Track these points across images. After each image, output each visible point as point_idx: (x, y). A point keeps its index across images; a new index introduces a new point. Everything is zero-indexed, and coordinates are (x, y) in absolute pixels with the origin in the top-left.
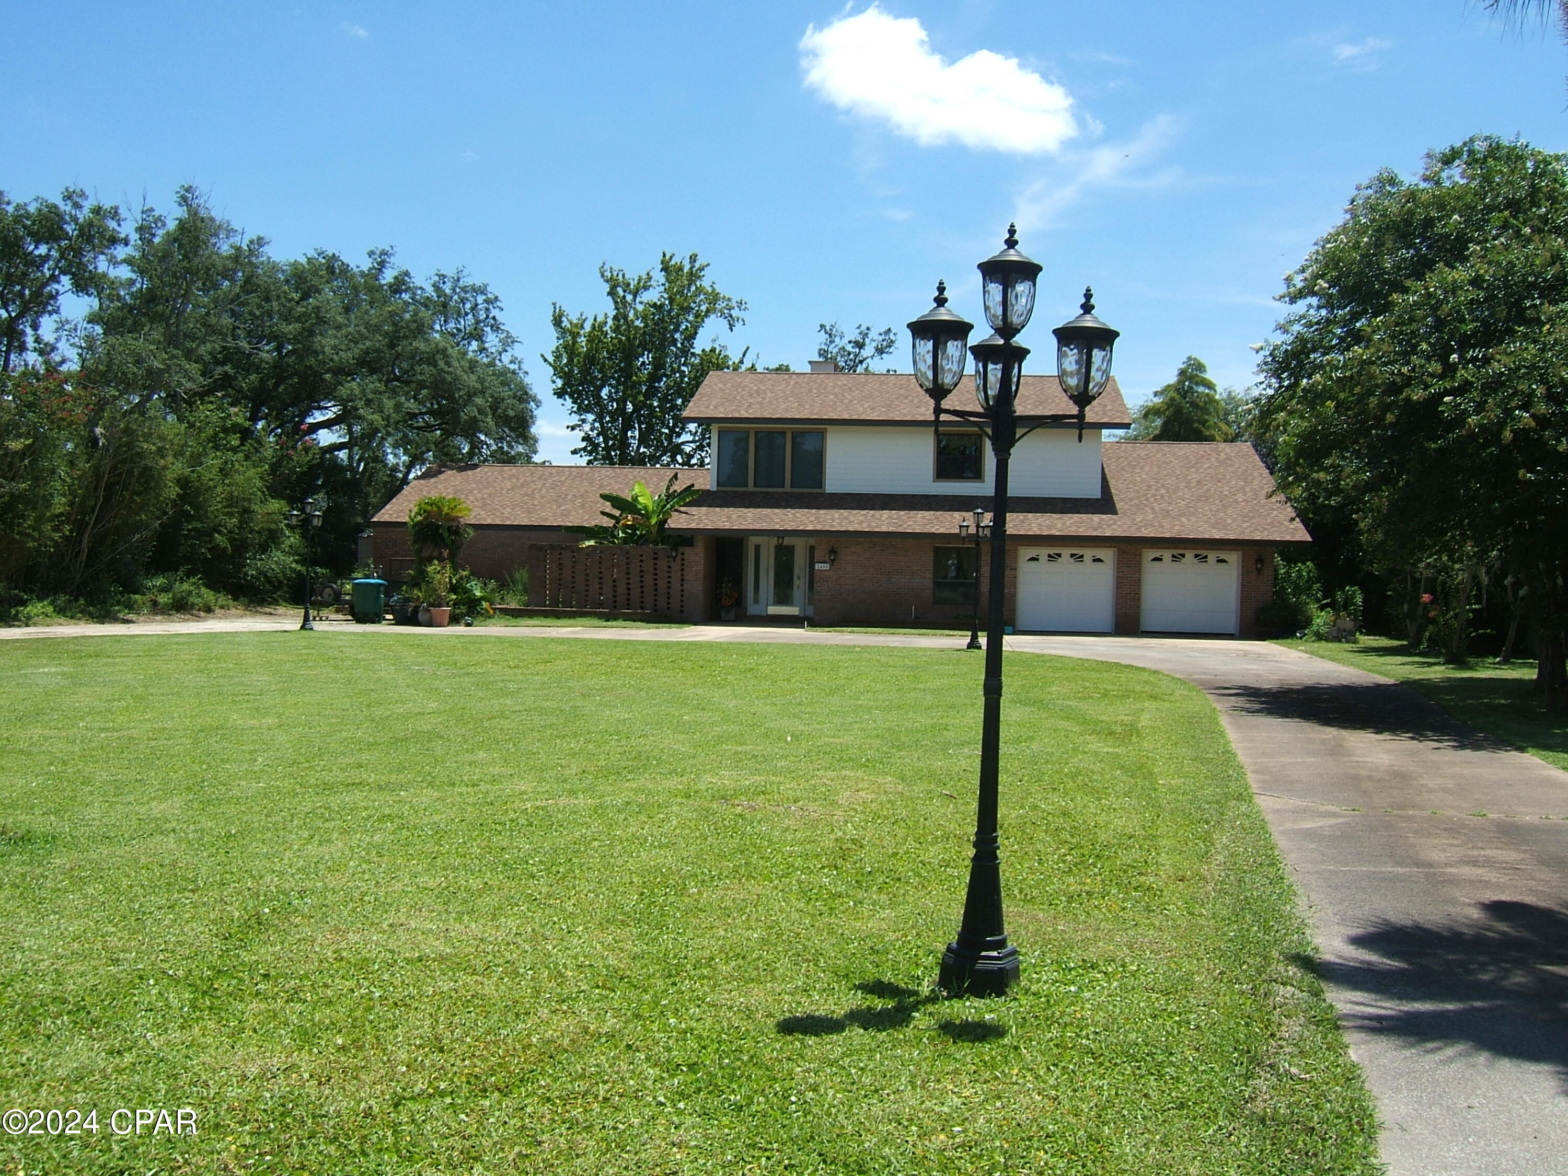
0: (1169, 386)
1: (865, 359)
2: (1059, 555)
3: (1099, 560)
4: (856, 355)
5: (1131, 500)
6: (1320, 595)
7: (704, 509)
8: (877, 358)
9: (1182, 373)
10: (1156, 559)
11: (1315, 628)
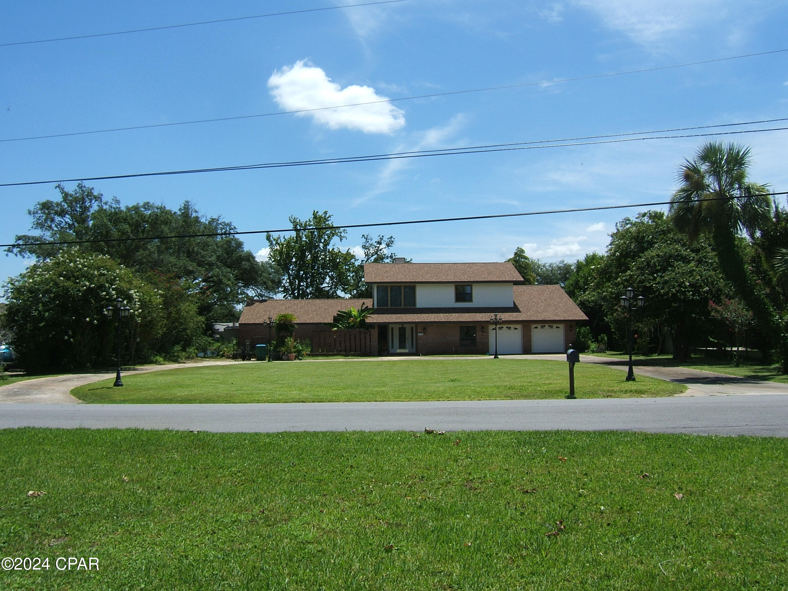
0: (511, 259)
1: (382, 249)
2: (503, 327)
3: (516, 329)
4: (378, 247)
5: (524, 307)
6: (591, 338)
7: (376, 315)
8: (387, 248)
9: (516, 254)
10: (536, 328)
11: (592, 349)
